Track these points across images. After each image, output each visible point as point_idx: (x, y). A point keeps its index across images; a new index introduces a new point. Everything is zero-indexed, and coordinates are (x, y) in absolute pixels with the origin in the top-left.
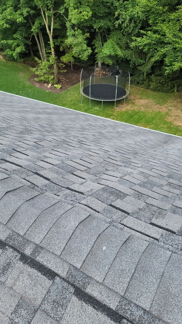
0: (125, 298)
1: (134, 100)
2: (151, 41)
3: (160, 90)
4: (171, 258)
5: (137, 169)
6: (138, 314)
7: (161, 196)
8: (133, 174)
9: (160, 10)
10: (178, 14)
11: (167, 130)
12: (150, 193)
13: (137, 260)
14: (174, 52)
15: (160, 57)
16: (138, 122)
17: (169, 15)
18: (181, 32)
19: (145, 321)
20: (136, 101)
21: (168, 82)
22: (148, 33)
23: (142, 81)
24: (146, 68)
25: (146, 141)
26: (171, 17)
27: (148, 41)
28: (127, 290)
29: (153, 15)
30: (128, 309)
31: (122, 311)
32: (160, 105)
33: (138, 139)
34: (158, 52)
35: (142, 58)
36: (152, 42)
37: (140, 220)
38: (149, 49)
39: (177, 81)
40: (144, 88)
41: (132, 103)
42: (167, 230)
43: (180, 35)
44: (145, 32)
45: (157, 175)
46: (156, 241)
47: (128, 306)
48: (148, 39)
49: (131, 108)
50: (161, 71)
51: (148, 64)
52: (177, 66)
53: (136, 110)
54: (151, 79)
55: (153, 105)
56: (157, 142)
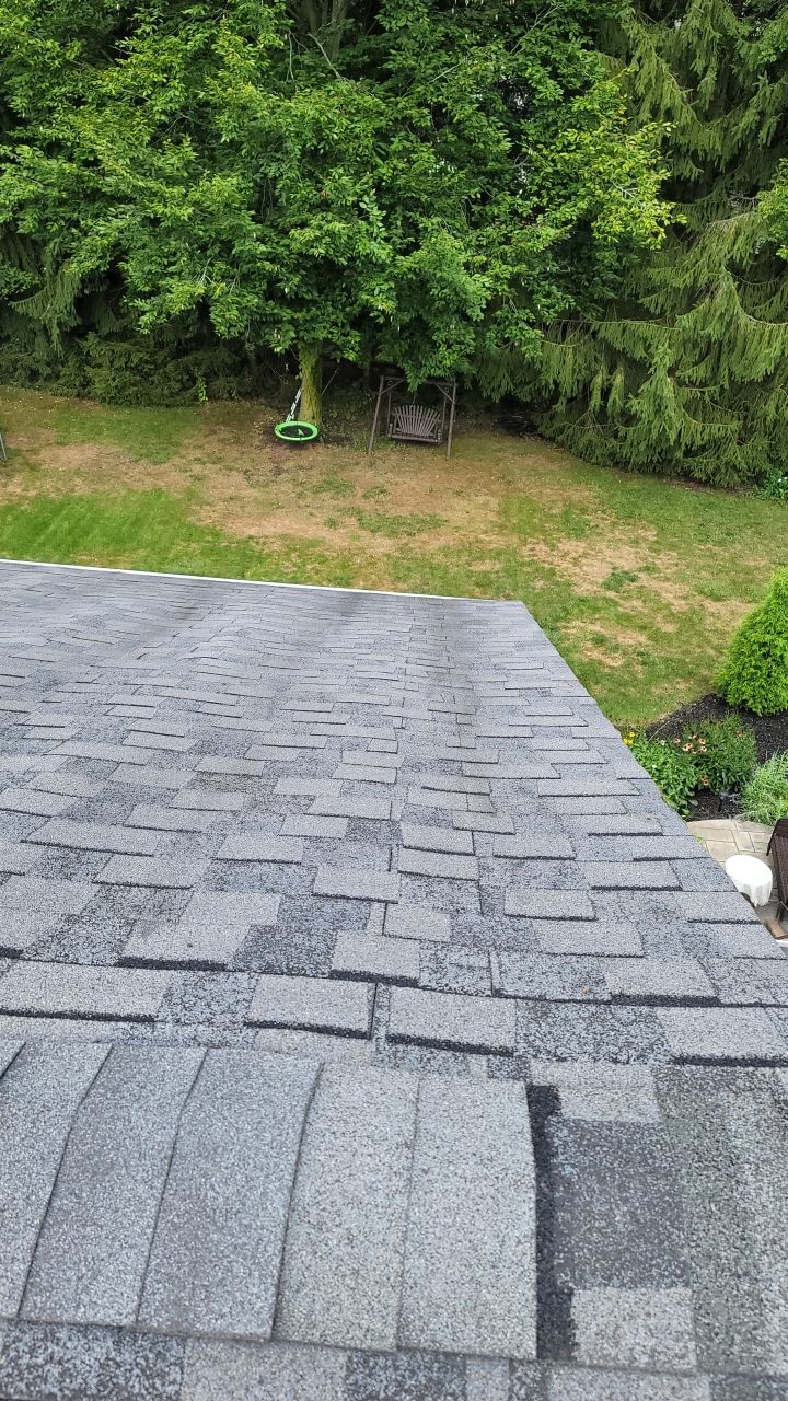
0: (29, 1322)
1: (34, 451)
2: (45, 189)
3: (138, 398)
4: (203, 1073)
5: (55, 752)
6: (92, 1360)
7: (167, 837)
8: (37, 779)
9: (49, 54)
10: (130, 74)
11: (207, 561)
12: (117, 838)
13: (60, 1140)
14: (155, 237)
15: (100, 258)
16: (75, 544)
17: (95, 78)
18: (160, 150)
19: (128, 1374)
20: (45, 454)
21: (165, 364)
22: (18, 151)
23: (48, 364)
24: (56, 307)
25: (97, 623)
26: (105, 84)
27: (31, 187)
28: (32, 1284)
29: (26, 75)
30: (46, 1362)
31: (21, 1380)
32: (155, 463)
33: (61, 620)
34: (86, 235)
35: (20, 260)
36: (49, 191)
37: (72, 963)
38: (43, 222)
39: (200, 355)
40: (66, 395)
41: (28, 465)
42: (191, 965)
43: (160, 164)
44: (5, 147)
45: (150, 753)
46: (142, 1029)
47: (46, 1349)
48: (29, 180)
49: (26, 490)
50: (123, 316)
51: (59, 290)
52: (181, 293)
53: (53, 495)
54: (88, 352)
55: (124, 464)
56: (151, 617)
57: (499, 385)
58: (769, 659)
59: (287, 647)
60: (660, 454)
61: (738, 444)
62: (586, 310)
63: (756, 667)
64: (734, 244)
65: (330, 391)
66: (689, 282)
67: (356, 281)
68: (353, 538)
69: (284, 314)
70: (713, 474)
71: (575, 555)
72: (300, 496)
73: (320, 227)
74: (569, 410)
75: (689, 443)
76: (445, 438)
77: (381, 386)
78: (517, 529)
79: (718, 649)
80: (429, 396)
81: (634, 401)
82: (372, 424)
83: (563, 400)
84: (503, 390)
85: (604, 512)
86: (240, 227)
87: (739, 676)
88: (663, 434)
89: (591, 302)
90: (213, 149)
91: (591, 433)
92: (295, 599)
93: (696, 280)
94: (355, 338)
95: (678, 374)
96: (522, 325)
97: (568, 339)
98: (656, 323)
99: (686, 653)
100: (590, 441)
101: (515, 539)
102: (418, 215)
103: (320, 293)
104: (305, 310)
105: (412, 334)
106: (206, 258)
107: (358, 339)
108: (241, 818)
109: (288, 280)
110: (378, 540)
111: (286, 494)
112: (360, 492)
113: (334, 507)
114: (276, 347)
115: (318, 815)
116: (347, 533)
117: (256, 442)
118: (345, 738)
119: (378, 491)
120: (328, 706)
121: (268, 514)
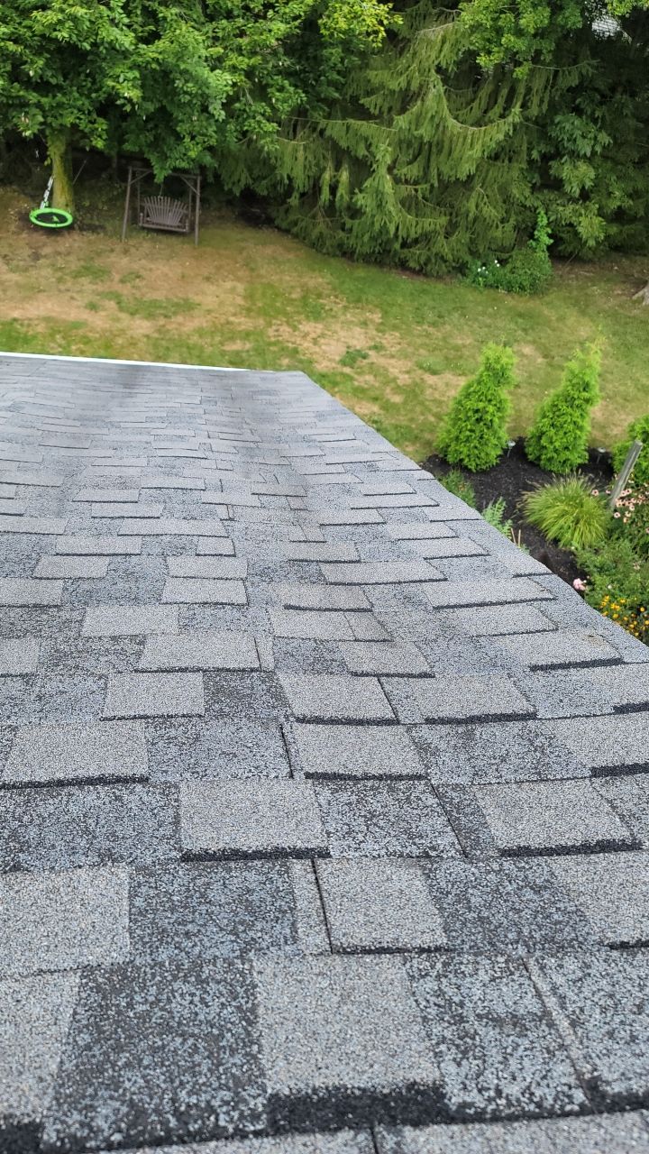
57: (239, 179)
58: (482, 424)
59: (70, 422)
60: (380, 245)
61: (446, 237)
62: (313, 108)
63: (471, 431)
64: (441, 51)
65: (81, 180)
66: (404, 85)
67: (100, 67)
68: (113, 320)
69: (30, 97)
70: (426, 264)
71: (314, 335)
72: (60, 280)
73: (62, 11)
74: (302, 204)
75: (405, 236)
76: (192, 229)
77: (130, 176)
78: (263, 312)
79: (439, 417)
80: (175, 187)
81: (360, 196)
82: (123, 214)
83: (296, 194)
84: (242, 184)
85: (336, 297)
87: (457, 438)
88: (384, 229)
89: (318, 101)
91: (321, 226)
92: (69, 372)
93: (409, 83)
94: (102, 125)
95: (395, 171)
96: (259, 118)
97: (299, 136)
98: (376, 123)
99: (412, 420)
100: (321, 233)
101: (261, 322)
102: (156, 4)
103: (65, 78)
104: (50, 95)
105: (156, 126)
107: (105, 127)
108: (38, 689)
109: (32, 62)
110: (138, 322)
111: (46, 278)
112: (117, 277)
113: (93, 291)
114: (25, 131)
115: (156, 672)
116: (108, 316)
117: (13, 228)
118: (164, 537)
119: (133, 276)
120: (131, 494)
121: (30, 298)
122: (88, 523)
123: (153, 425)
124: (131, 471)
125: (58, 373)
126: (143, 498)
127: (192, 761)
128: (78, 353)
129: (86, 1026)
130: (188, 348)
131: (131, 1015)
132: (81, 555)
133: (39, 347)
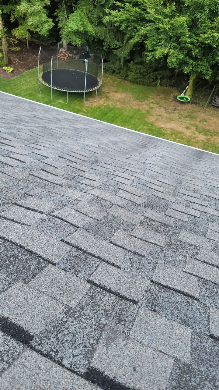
1: (109, 93)
2: (130, 17)
3: (140, 82)
5: (90, 192)
7: (128, 255)
12: (105, 249)
14: (157, 33)
15: (140, 38)
18: (165, 7)
20: (111, 94)
21: (150, 73)
22: (125, 5)
23: (118, 69)
24: (124, 53)
25: (115, 143)
27: (126, 16)
32: (140, 102)
33: (105, 140)
34: (138, 31)
35: (118, 38)
37: (58, 362)
38: (127, 27)
39: (161, 72)
40: (121, 79)
41: (106, 96)
43: (164, 11)
44: (122, 4)
45: (127, 202)
48: (126, 14)
49: (104, 103)
50: (142, 58)
51: (126, 48)
52: (160, 52)
53: (110, 106)
54: (130, 67)
55: (132, 100)
56: (133, 145)
59: (179, 166)
65: (197, 88)
67: (216, 53)
68: (193, 133)
69: (190, 62)
72: (180, 118)
73: (210, 34)
77: (214, 88)
82: (207, 100)
86: (184, 32)
90: (182, 8)
92: (180, 149)
94: (210, 72)
103: (203, 56)
104: (196, 61)
106: (171, 41)
108: (164, 253)
109: (195, 51)
110: (201, 136)
111: (176, 116)
112: (198, 120)
113: (189, 123)
114: (185, 72)
115: (203, 262)
116: (191, 132)
117: (171, 100)
118: (208, 214)
119: (204, 121)
120: (198, 196)
121: (169, 122)
122: (182, 201)
123: (206, 173)
124: (198, 188)
125: (177, 148)
126: (201, 198)
127: (215, 300)
128: (178, 141)
129: (175, 379)
130: (216, 147)
131: (190, 384)
132: (180, 211)
133: (167, 137)
